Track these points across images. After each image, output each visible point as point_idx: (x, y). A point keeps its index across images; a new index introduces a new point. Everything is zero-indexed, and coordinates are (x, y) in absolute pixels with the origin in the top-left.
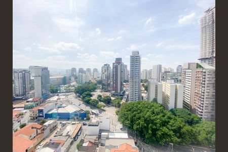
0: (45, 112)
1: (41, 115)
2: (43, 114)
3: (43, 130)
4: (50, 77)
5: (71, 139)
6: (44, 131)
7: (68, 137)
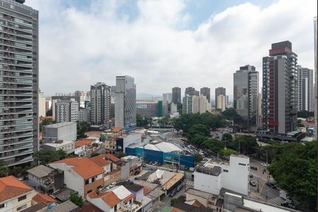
0: (125, 146)
1: (120, 148)
2: (122, 147)
3: (121, 165)
4: (137, 102)
5: (162, 190)
6: (122, 168)
7: (157, 185)
